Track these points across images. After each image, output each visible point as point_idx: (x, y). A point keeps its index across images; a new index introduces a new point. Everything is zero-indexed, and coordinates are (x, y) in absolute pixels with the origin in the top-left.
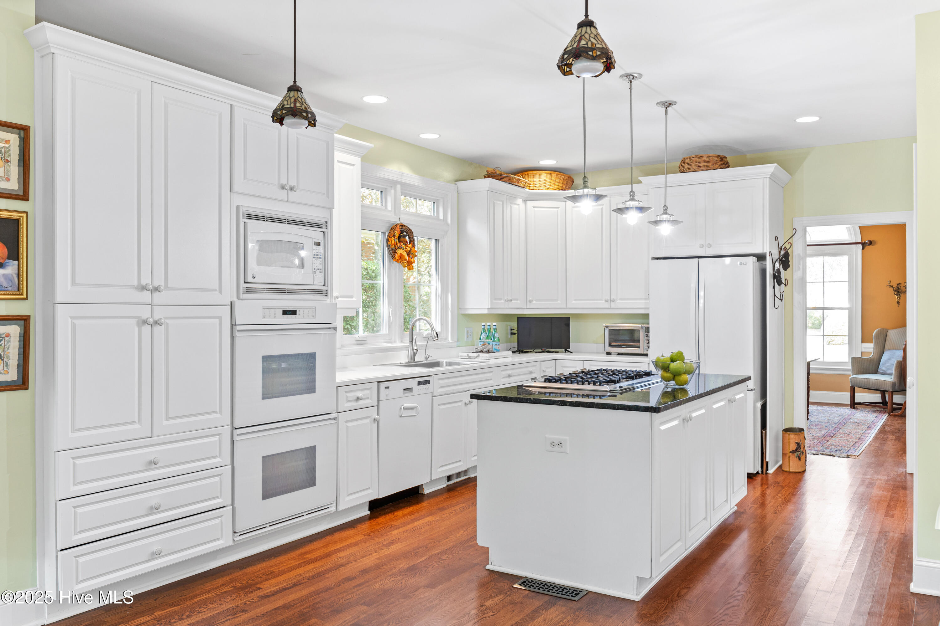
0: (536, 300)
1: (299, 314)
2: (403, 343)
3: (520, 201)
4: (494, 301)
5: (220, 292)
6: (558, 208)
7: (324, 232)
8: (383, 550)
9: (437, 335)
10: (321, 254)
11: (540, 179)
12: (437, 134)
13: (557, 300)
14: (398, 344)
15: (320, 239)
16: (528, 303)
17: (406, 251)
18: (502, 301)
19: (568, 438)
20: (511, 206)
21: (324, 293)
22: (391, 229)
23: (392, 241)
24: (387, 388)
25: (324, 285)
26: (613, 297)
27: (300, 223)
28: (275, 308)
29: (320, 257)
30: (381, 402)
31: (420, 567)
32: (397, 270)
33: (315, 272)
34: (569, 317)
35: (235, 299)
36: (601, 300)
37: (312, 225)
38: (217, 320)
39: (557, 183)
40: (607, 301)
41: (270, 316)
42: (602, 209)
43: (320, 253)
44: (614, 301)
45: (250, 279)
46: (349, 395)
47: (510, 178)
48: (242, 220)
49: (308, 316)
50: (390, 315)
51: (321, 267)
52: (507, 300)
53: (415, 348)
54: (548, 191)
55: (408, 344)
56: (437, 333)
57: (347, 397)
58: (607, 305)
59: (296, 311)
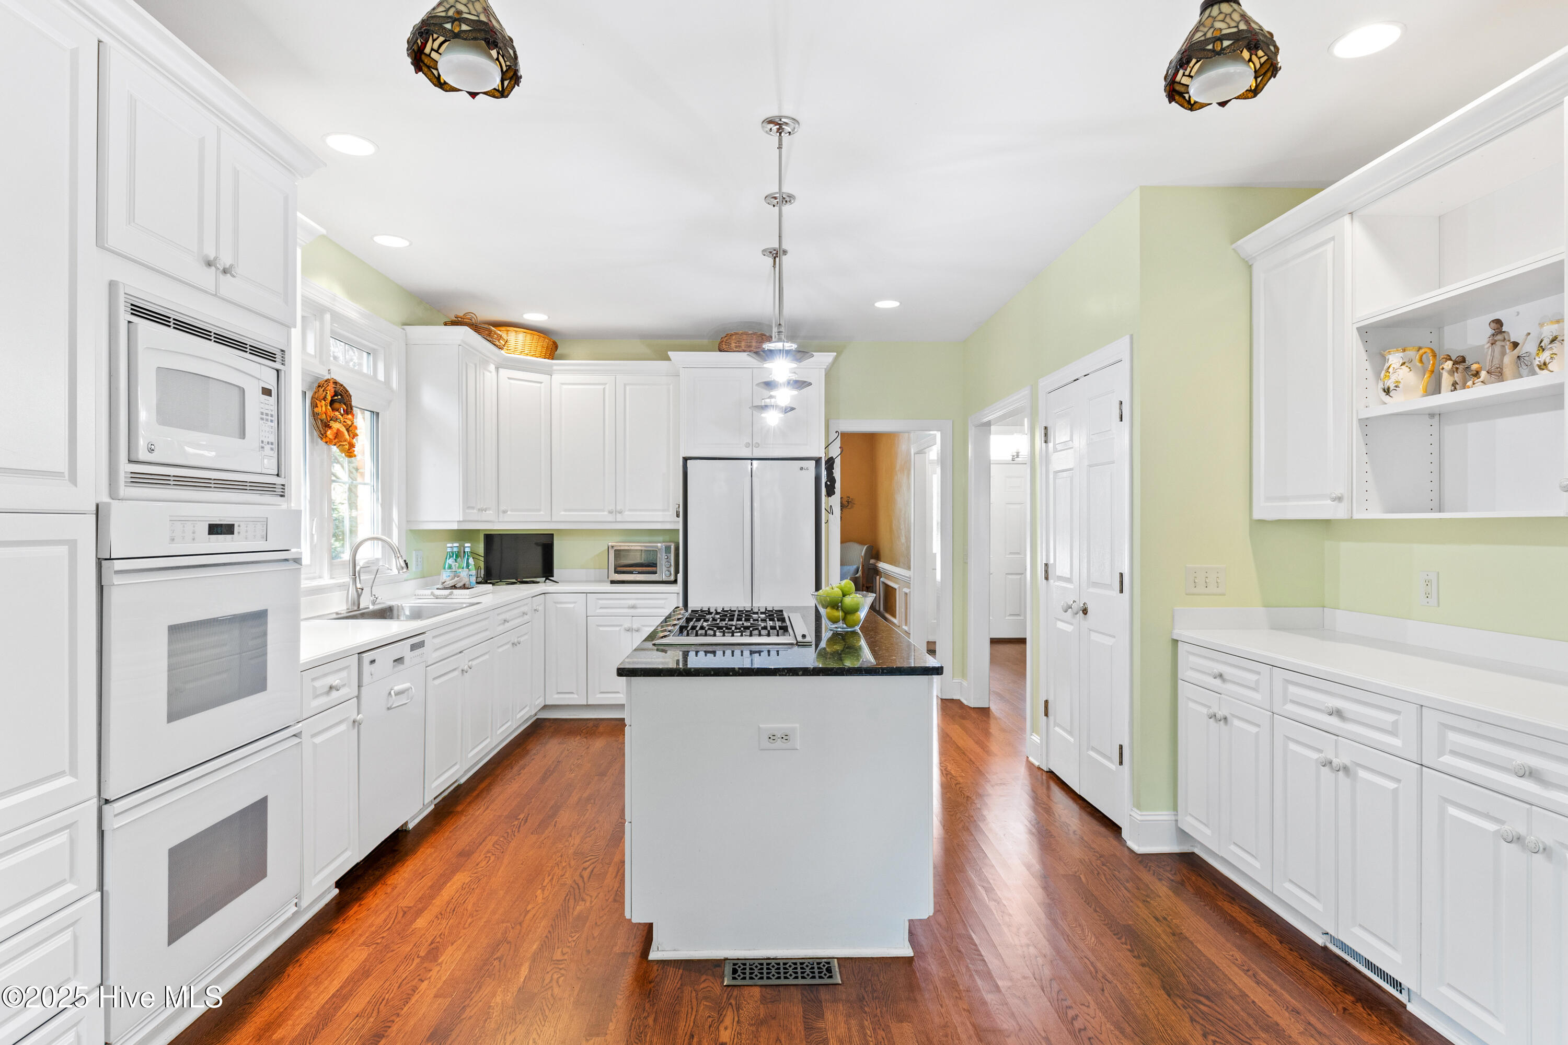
0: (512, 511)
1: (239, 533)
2: (333, 578)
3: (492, 367)
4: (467, 511)
5: (73, 479)
6: (541, 383)
7: (278, 371)
8: (431, 970)
9: (407, 564)
10: (273, 413)
11: (516, 339)
12: (406, 239)
13: (540, 510)
14: (326, 581)
15: (270, 381)
16: (501, 515)
17: (345, 426)
18: (475, 511)
19: (798, 725)
20: (484, 374)
21: (279, 490)
22: (319, 386)
23: (322, 407)
24: (373, 662)
25: (278, 475)
26: (619, 508)
27: (238, 345)
28: (194, 519)
29: (272, 418)
30: (363, 689)
31: (536, 991)
32: (325, 456)
33: (263, 447)
34: (553, 534)
35: (105, 498)
36: (603, 511)
37: (258, 352)
38: (64, 549)
39: (539, 349)
40: (611, 512)
41: (183, 537)
42: (604, 389)
43: (272, 410)
44: (620, 512)
45: (143, 455)
46: (318, 684)
47: (490, 331)
48: (124, 316)
49: (255, 536)
50: (314, 532)
51: (273, 439)
52: (481, 510)
53: (359, 586)
54: (529, 358)
55: (347, 579)
56: (405, 561)
57: (314, 688)
58: (611, 518)
59: (233, 525)
